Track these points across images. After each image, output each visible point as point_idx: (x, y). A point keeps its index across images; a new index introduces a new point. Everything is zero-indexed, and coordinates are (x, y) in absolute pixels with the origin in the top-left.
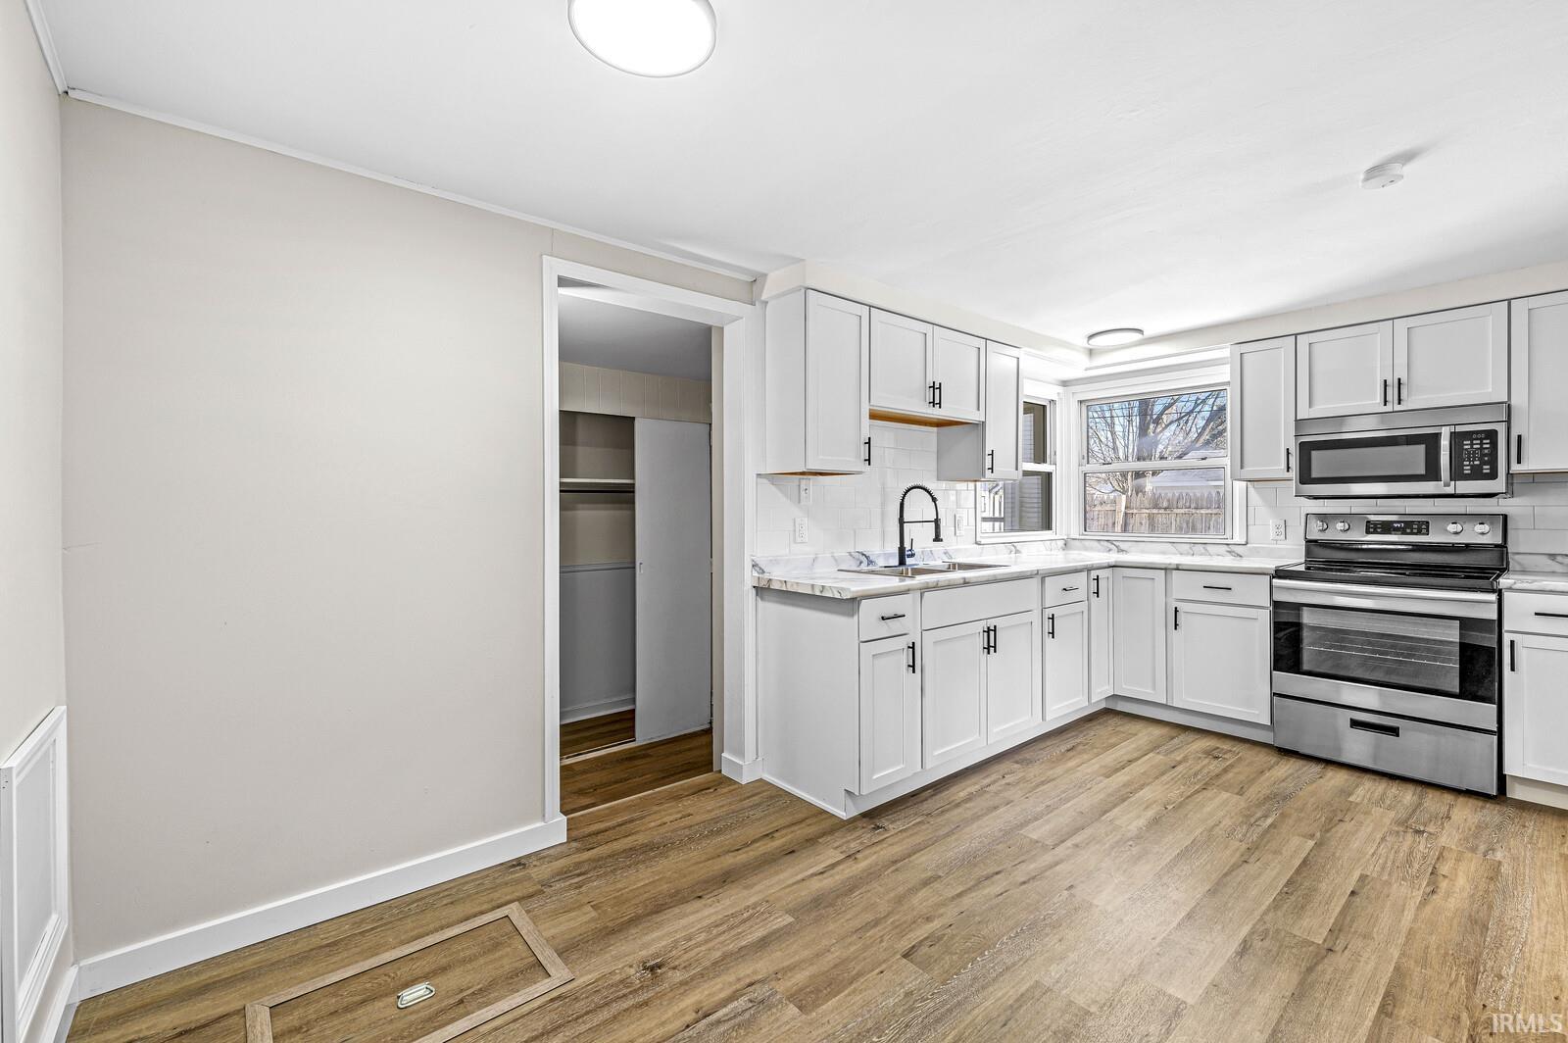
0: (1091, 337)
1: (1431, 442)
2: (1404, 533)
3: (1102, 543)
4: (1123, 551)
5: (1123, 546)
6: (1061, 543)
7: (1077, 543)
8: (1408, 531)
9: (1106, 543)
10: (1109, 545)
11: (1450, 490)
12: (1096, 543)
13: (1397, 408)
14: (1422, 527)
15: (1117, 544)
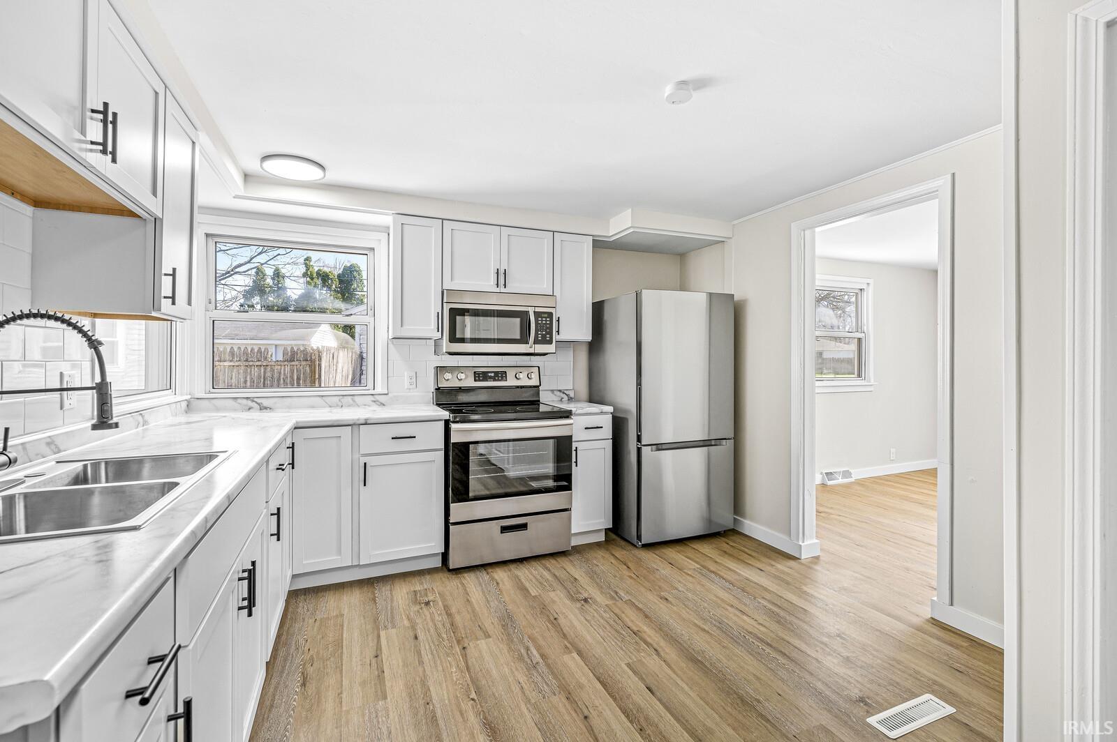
0: (266, 158)
1: (523, 316)
2: (495, 380)
3: (239, 401)
4: (266, 408)
5: (265, 403)
6: (184, 404)
7: (205, 403)
8: (497, 378)
9: (245, 401)
10: (250, 403)
11: (531, 351)
12: (231, 402)
13: (503, 290)
14: (501, 375)
15: (259, 401)
